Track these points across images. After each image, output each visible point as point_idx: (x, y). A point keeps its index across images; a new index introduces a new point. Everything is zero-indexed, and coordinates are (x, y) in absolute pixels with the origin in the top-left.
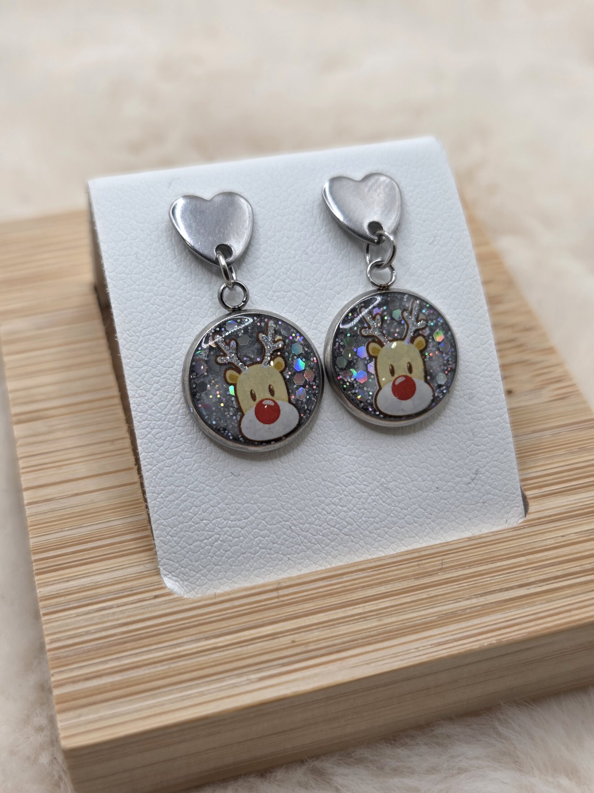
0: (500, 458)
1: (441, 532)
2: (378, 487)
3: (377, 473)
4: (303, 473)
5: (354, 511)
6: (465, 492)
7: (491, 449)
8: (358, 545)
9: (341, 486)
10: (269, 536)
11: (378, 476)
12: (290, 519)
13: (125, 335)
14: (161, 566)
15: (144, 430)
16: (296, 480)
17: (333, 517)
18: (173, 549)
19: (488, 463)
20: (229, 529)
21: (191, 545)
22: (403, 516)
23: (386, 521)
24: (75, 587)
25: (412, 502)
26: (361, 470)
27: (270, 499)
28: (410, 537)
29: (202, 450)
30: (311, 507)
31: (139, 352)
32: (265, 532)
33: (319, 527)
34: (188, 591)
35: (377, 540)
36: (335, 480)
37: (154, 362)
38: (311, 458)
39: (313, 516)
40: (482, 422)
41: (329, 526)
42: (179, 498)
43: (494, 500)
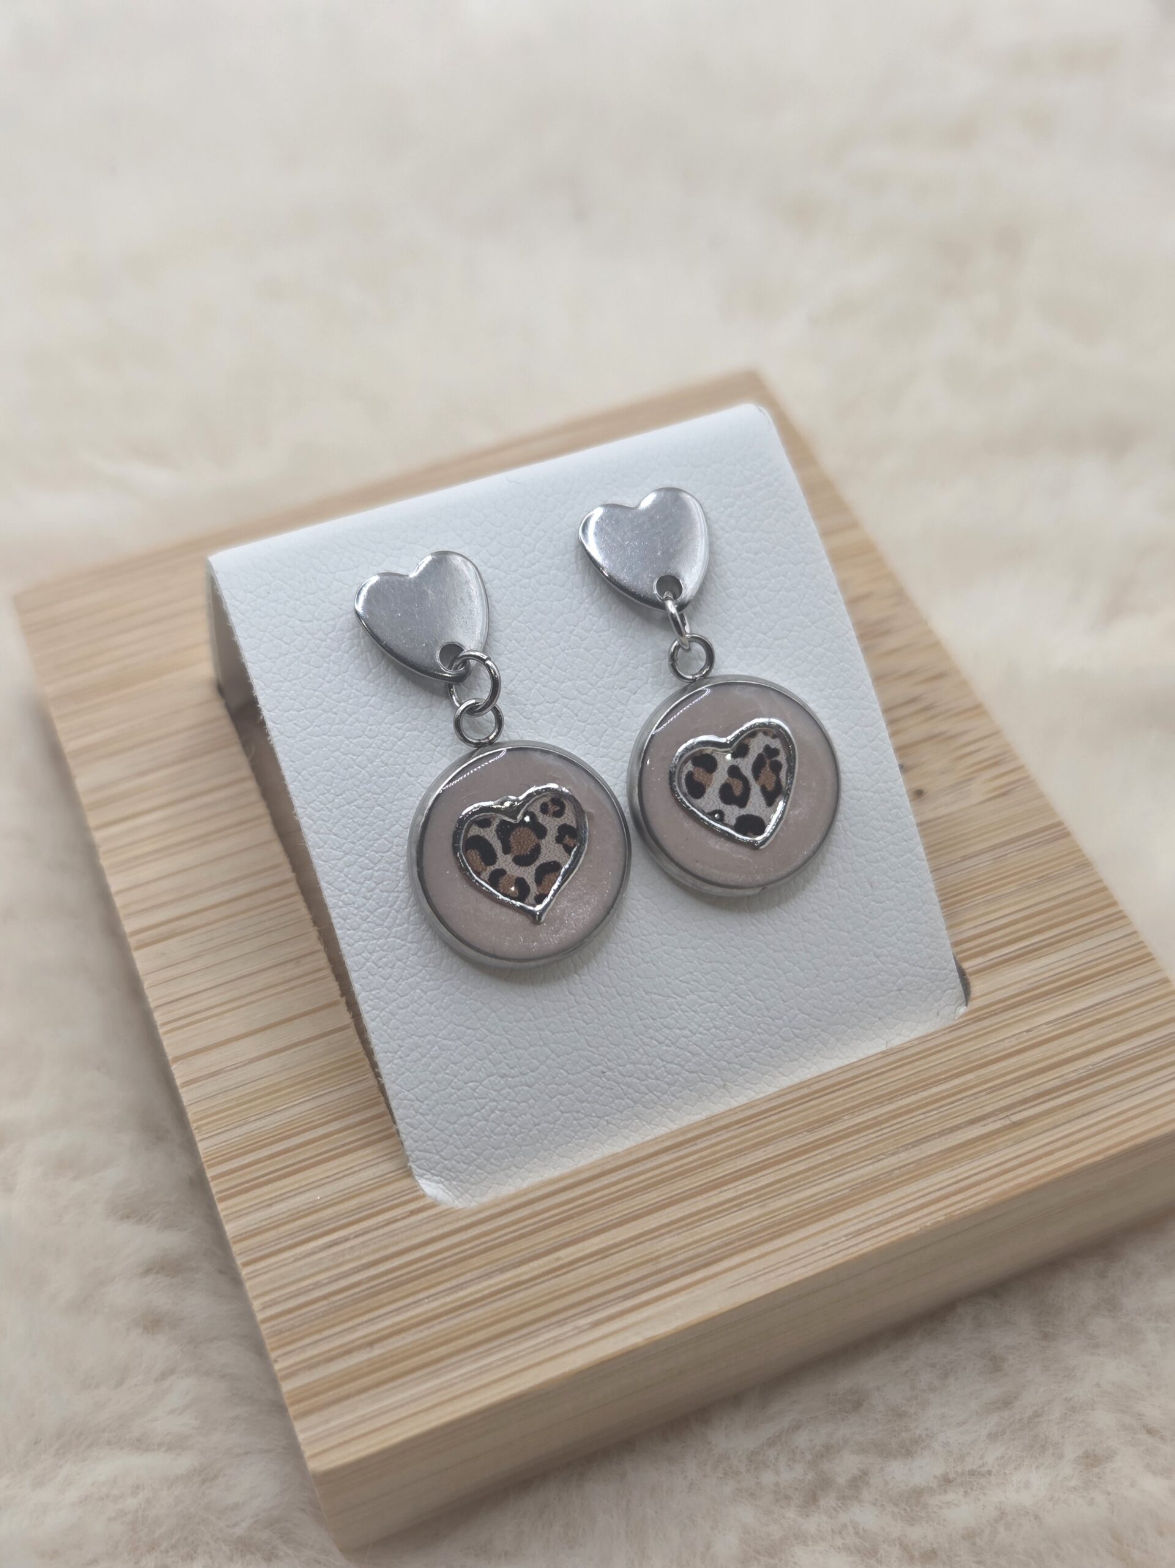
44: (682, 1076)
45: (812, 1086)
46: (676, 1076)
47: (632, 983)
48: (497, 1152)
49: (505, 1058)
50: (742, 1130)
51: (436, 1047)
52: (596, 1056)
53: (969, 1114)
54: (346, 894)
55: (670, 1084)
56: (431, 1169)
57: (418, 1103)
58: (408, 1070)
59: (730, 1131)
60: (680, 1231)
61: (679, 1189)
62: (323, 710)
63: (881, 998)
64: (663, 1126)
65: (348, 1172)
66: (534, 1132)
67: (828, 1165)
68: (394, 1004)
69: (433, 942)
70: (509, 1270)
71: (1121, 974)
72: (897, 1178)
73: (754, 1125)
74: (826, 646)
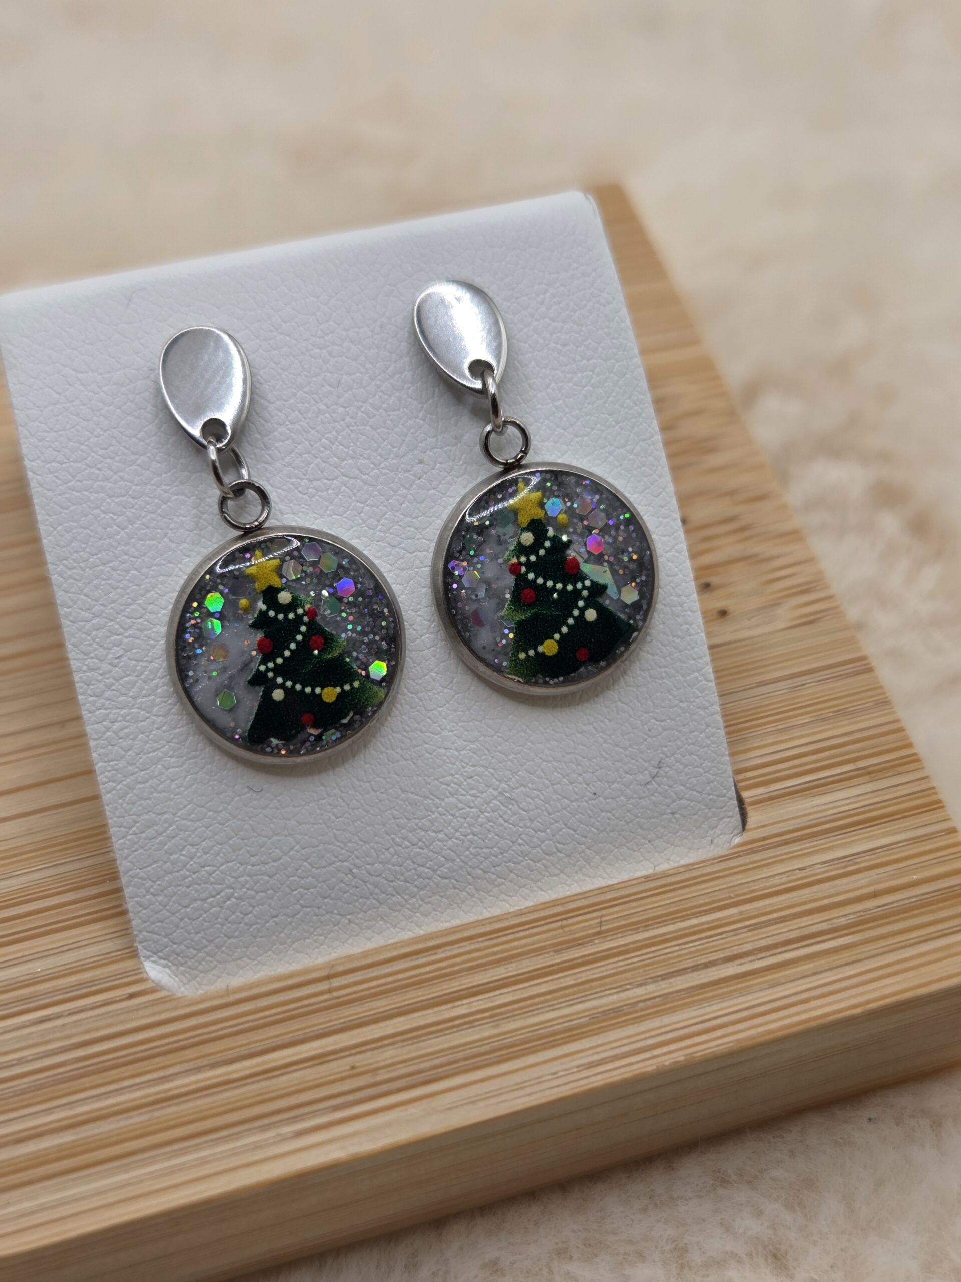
0: (699, 739)
1: (603, 865)
2: (495, 798)
3: (492, 775)
4: (369, 782)
5: (457, 839)
6: (640, 799)
7: (684, 725)
8: (464, 893)
9: (433, 800)
10: (315, 887)
11: (494, 780)
12: (350, 857)
13: (61, 567)
14: (140, 943)
15: (100, 725)
16: (357, 793)
17: (421, 851)
18: (157, 916)
19: (678, 749)
20: (248, 878)
21: (187, 907)
22: (539, 843)
23: (510, 852)
25: (552, 819)
26: (465, 772)
27: (316, 826)
28: (551, 875)
29: (198, 753)
30: (385, 835)
31: (86, 595)
32: (308, 881)
33: (398, 868)
34: (185, 980)
35: (496, 883)
36: (423, 789)
37: (111, 611)
38: (381, 756)
39: (387, 850)
40: (667, 681)
41: (416, 866)
42: (163, 832)
43: (690, 808)
44: (433, 881)
45: (566, 905)
46: (427, 881)
47: (388, 780)
48: (230, 941)
49: (246, 845)
50: (487, 943)
51: (174, 827)
52: (343, 851)
53: (727, 950)
55: (420, 889)
56: (158, 952)
57: (150, 882)
58: (142, 848)
59: (474, 943)
61: (412, 998)
63: (653, 820)
64: (409, 931)
66: (271, 924)
68: (132, 778)
69: (180, 717)
71: (908, 819)
72: (642, 1010)
73: (499, 940)
74: (628, 448)
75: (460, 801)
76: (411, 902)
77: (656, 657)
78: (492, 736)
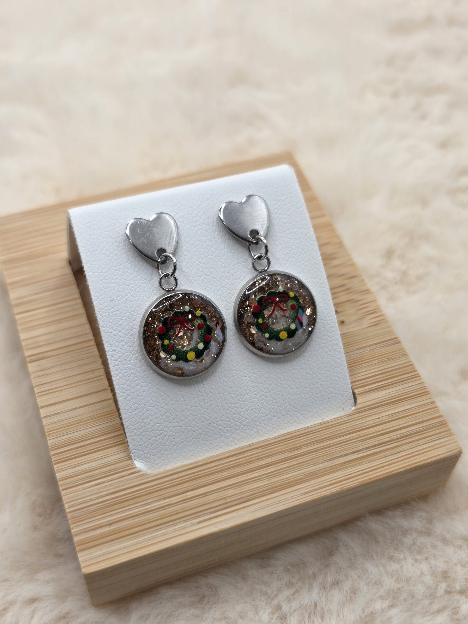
0: (338, 370)
1: (304, 419)
2: (263, 395)
3: (262, 386)
4: (217, 390)
5: (249, 411)
6: (317, 393)
7: (332, 365)
8: (252, 431)
9: (241, 396)
10: (197, 431)
11: (263, 388)
12: (210, 419)
13: (101, 312)
14: (132, 454)
15: (116, 372)
16: (213, 395)
17: (236, 416)
18: (139, 443)
19: (330, 374)
20: (172, 428)
21: (150, 439)
22: (280, 411)
23: (269, 415)
24: (80, 470)
25: (285, 402)
26: (252, 385)
27: (197, 408)
28: (284, 424)
30: (223, 410)
31: (111, 323)
32: (195, 428)
33: (228, 423)
34: (149, 468)
35: (264, 427)
36: (237, 392)
37: (120, 328)
39: (224, 416)
40: (326, 349)
41: (234, 421)
42: (141, 412)
43: (335, 397)
44: (241, 427)
45: (291, 434)
46: (239, 427)
47: (224, 389)
48: (166, 452)
49: (172, 415)
50: (263, 450)
51: (145, 409)
52: (208, 417)
53: (352, 450)
54: (113, 346)
55: (236, 430)
56: (139, 457)
57: (136, 430)
58: (133, 417)
59: (258, 450)
60: (235, 488)
61: (236, 471)
62: (109, 273)
63: (321, 402)
64: (233, 446)
65: (107, 456)
66: (181, 445)
67: (296, 466)
68: (129, 391)
70: (167, 499)
71: (417, 398)
72: (323, 472)
73: (268, 448)
74: (309, 262)
75: (250, 396)
76: (233, 435)
77: (321, 340)
78: (262, 372)
